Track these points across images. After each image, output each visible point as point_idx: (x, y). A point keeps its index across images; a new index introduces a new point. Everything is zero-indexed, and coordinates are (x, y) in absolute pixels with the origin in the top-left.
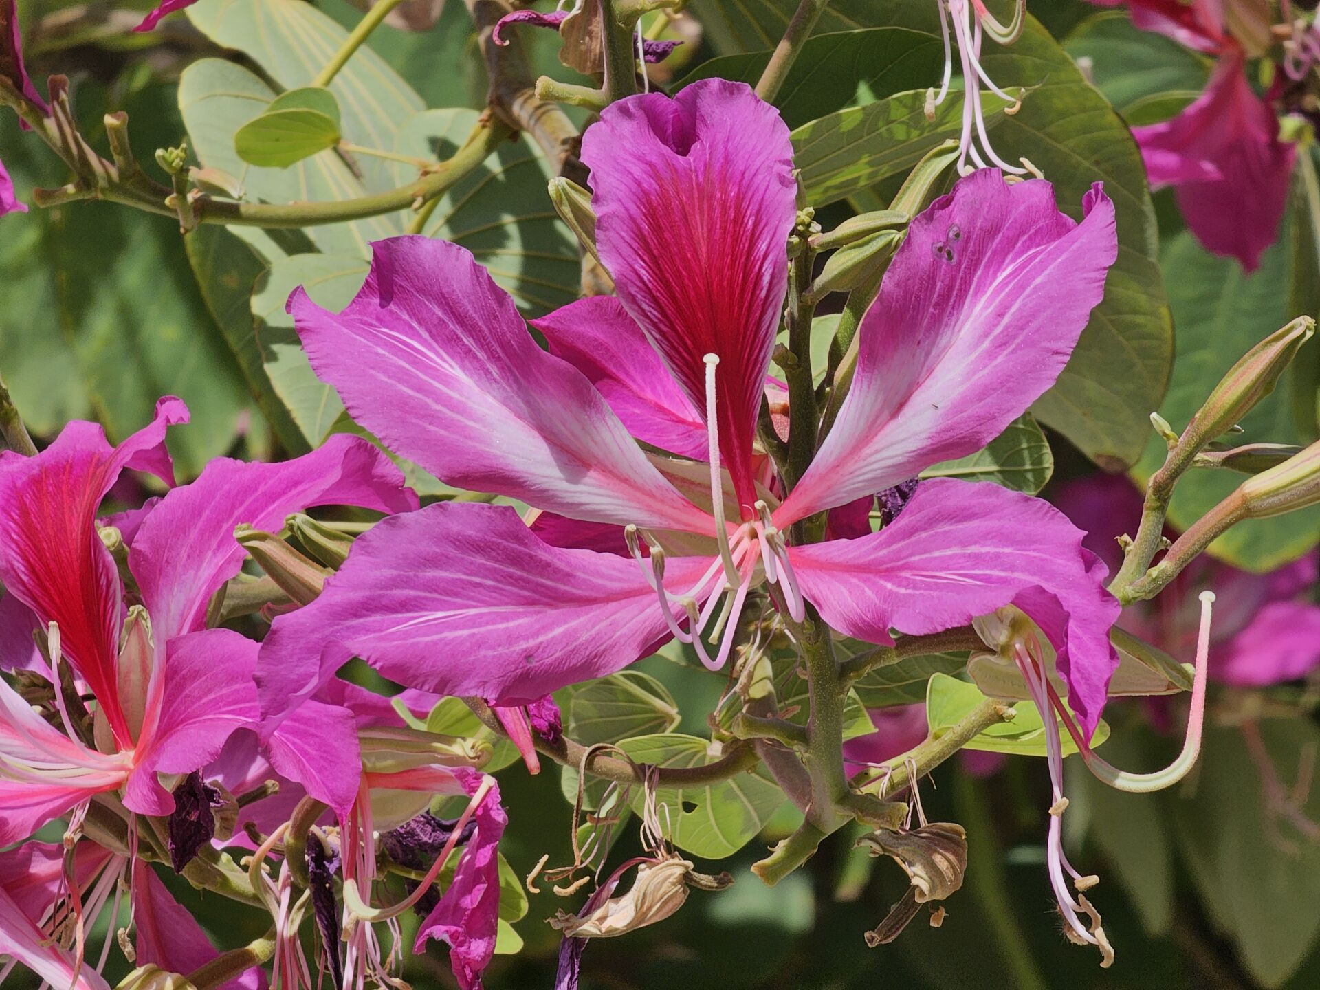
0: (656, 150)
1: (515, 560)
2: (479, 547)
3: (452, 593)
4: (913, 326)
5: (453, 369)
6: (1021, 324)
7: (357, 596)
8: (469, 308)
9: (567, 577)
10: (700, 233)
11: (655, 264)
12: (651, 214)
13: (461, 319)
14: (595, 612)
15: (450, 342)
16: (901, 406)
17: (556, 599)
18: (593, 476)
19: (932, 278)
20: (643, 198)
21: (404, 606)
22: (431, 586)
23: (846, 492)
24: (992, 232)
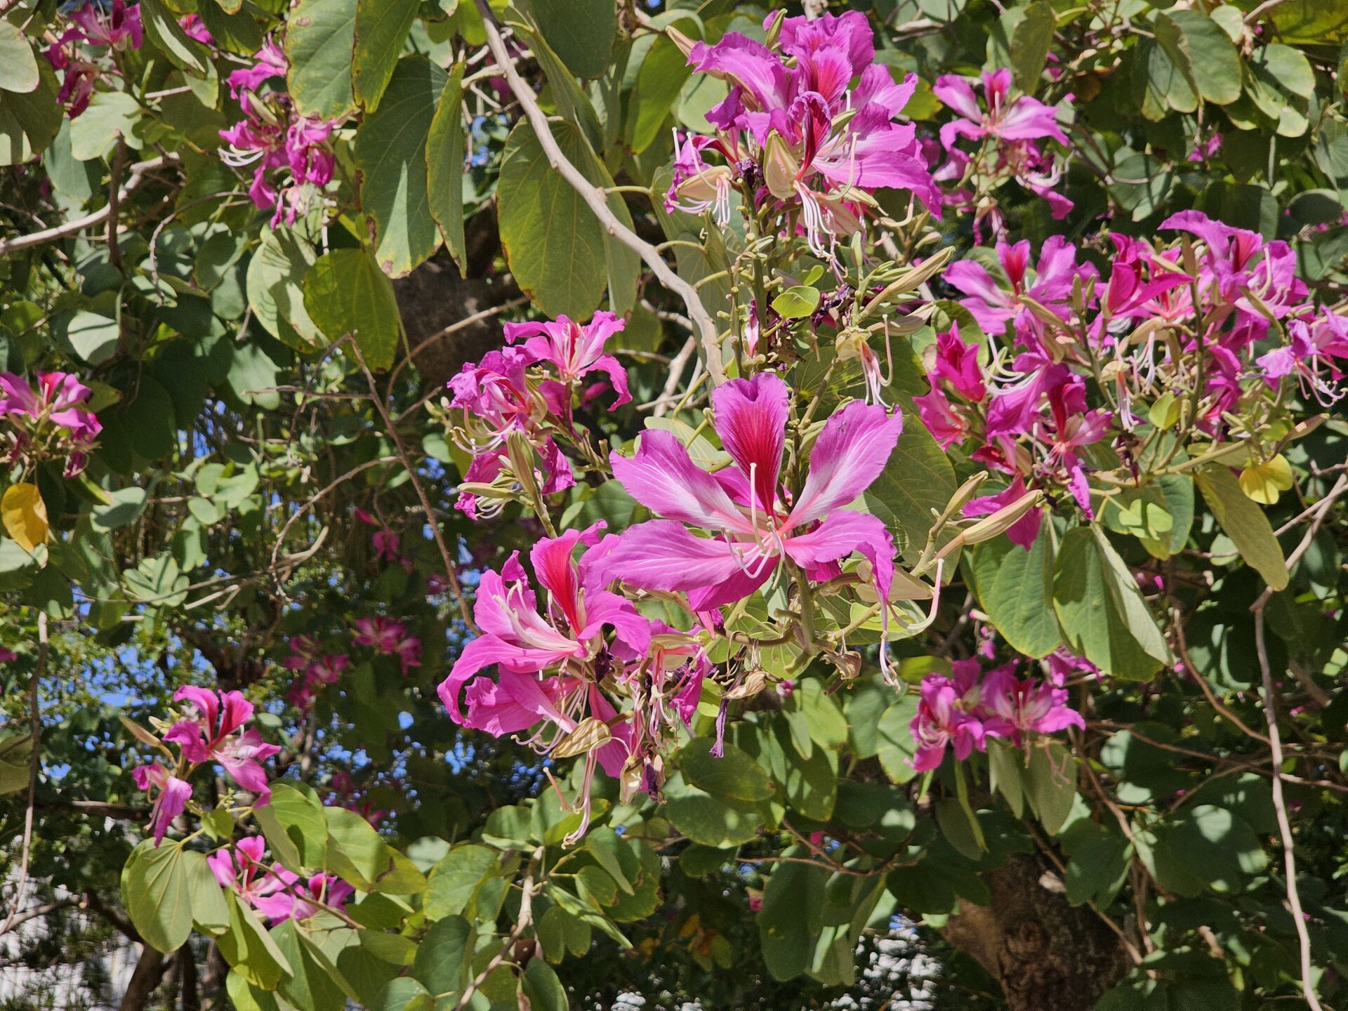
0: (741, 397)
1: (680, 541)
2: (666, 536)
3: (656, 552)
4: (829, 456)
5: (667, 476)
6: (867, 455)
7: (621, 554)
8: (672, 453)
9: (700, 547)
10: (755, 425)
11: (737, 435)
12: (737, 417)
13: (669, 457)
14: (712, 561)
15: (665, 466)
16: (826, 486)
17: (697, 556)
18: (715, 514)
19: (836, 438)
20: (734, 412)
21: (638, 557)
22: (648, 550)
23: (808, 519)
24: (859, 422)
